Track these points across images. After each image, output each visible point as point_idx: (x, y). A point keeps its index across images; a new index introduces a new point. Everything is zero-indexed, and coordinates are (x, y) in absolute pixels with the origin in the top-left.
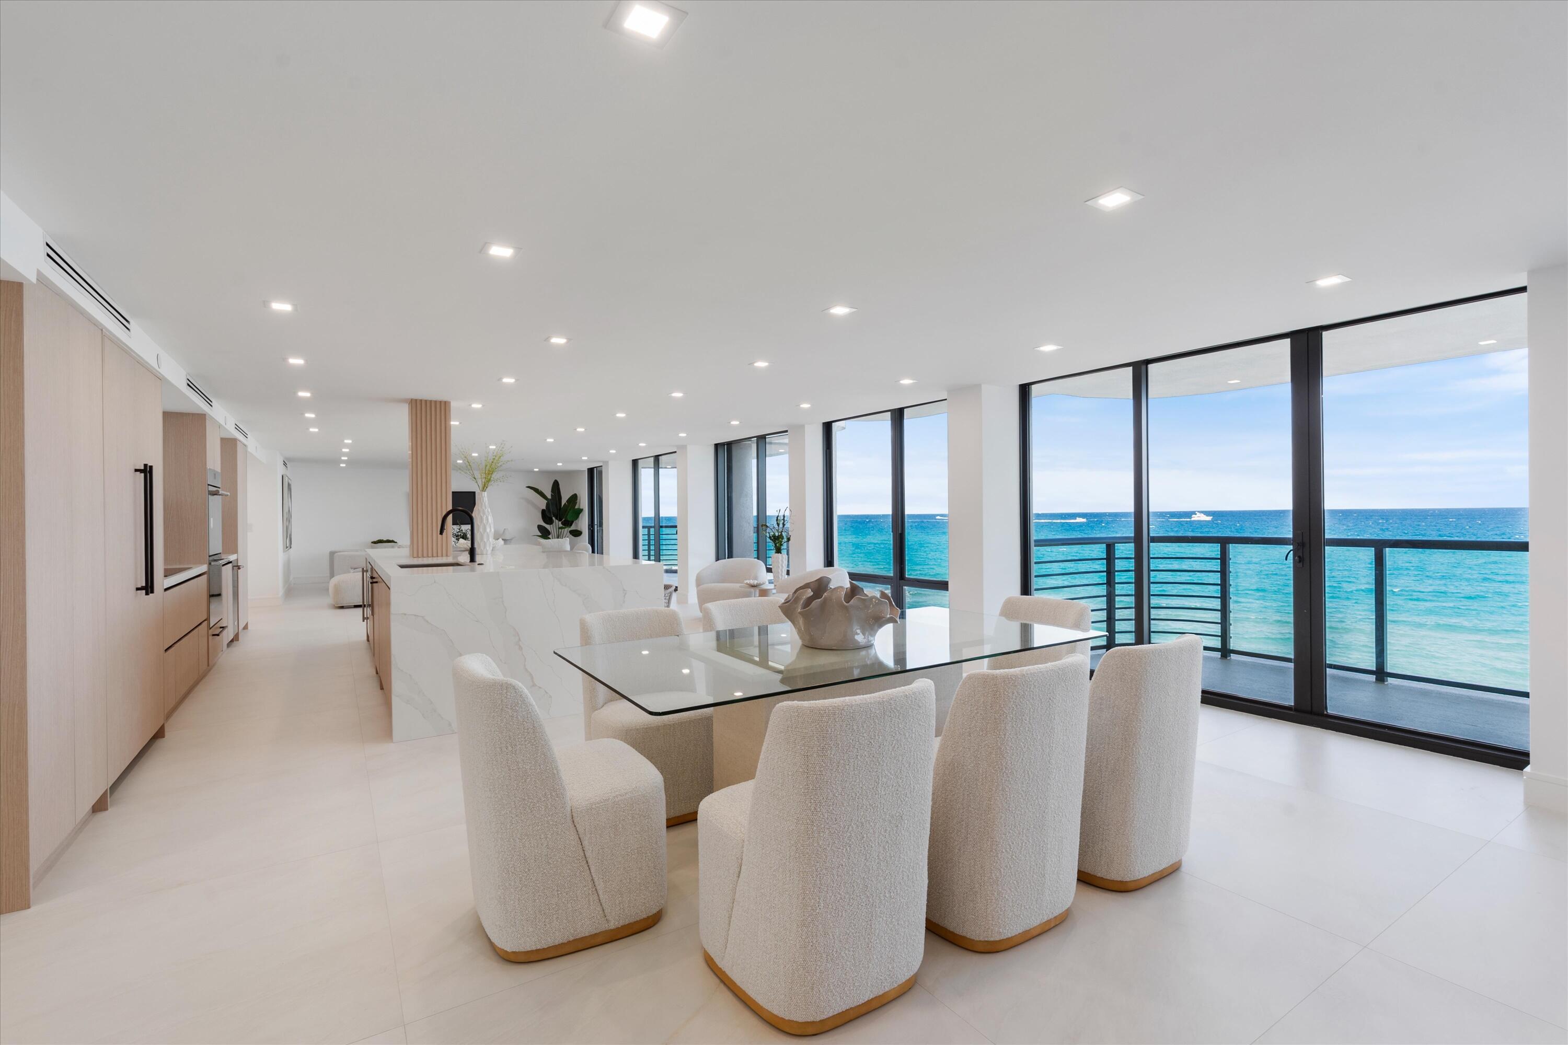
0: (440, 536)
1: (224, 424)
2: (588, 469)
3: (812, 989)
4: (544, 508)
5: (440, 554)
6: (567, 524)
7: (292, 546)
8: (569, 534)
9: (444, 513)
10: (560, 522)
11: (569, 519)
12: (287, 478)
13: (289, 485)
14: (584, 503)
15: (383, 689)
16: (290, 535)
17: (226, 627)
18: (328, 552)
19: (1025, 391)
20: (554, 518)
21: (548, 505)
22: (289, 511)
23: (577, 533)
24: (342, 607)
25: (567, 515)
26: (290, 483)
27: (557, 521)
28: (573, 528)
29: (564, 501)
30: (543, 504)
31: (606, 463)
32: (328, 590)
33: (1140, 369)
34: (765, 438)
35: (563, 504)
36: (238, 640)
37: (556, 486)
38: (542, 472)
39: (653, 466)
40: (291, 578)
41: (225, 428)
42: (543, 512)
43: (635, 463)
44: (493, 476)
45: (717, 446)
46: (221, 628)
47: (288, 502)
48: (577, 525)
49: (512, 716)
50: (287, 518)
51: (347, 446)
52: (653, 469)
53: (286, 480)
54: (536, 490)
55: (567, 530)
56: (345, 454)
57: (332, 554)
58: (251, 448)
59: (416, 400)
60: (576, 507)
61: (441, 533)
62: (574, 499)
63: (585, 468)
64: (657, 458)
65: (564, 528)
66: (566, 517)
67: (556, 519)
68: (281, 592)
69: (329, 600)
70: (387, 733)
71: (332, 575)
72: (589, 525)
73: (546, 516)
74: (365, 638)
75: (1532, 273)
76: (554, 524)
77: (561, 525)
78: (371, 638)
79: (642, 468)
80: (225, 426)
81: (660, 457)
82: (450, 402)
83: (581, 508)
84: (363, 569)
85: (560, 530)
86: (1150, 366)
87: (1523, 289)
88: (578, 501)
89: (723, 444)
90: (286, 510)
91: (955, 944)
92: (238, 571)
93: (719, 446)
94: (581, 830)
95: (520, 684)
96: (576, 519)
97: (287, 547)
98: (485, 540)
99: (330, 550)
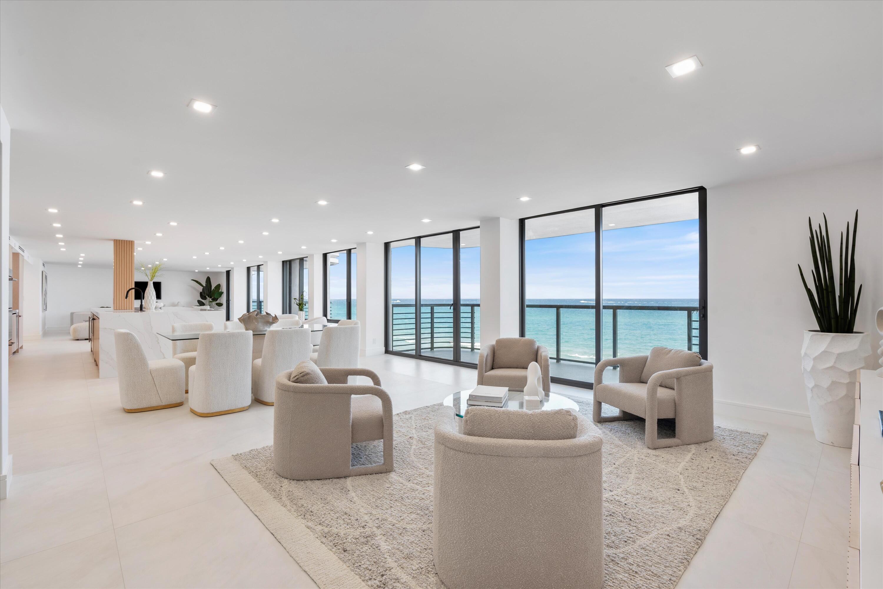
0: (125, 299)
1: (14, 247)
2: (226, 271)
3: (208, 404)
4: (202, 291)
5: (128, 308)
6: (215, 299)
7: (47, 309)
8: (215, 305)
9: (128, 289)
10: (211, 299)
11: (215, 297)
12: (45, 272)
13: (46, 276)
14: (224, 289)
15: (97, 366)
16: (46, 304)
17: (14, 343)
18: (70, 313)
19: (387, 245)
20: (207, 296)
21: (203, 289)
22: (46, 290)
23: (220, 305)
24: (78, 340)
25: (215, 295)
26: (46, 275)
27: (209, 298)
28: (218, 302)
29: (213, 288)
30: (200, 289)
31: (233, 268)
32: (69, 333)
33: (418, 239)
34: (303, 259)
35: (212, 289)
36: (18, 352)
37: (208, 280)
38: (200, 272)
39: (256, 270)
40: (46, 327)
41: (15, 249)
42: (201, 293)
43: (249, 269)
44: (156, 274)
45: (283, 262)
46: (11, 343)
47: (45, 285)
48: (220, 300)
49: (131, 342)
50: (44, 294)
51: (82, 257)
52: (256, 272)
53: (44, 273)
54: (197, 282)
55: (214, 303)
56: (81, 261)
57: (72, 314)
58: (26, 258)
59: (117, 240)
60: (220, 291)
61: (126, 298)
62: (218, 286)
63: (224, 270)
64: (259, 266)
65: (213, 302)
66: (214, 296)
67: (209, 297)
68: (41, 333)
69: (71, 337)
70: (98, 376)
71: (72, 323)
72: (226, 300)
73: (203, 295)
74: (90, 350)
75: (481, 221)
76: (207, 300)
77: (211, 300)
78: (93, 350)
79: (253, 271)
80: (15, 248)
81: (260, 266)
82: (134, 241)
83: (222, 291)
84: (89, 317)
85: (211, 303)
86: (421, 239)
87: (479, 227)
88: (221, 288)
89: (286, 261)
90: (44, 290)
91: (263, 404)
92: (19, 318)
93: (284, 262)
94: (153, 375)
95: (134, 334)
96: (220, 297)
97: (44, 310)
98: (151, 303)
99: (71, 312)
